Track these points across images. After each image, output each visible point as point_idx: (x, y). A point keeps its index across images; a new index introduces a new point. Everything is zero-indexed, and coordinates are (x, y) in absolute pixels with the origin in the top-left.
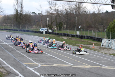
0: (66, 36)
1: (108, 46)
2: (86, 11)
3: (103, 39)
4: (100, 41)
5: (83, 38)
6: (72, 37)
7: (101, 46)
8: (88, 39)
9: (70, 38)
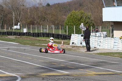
0: (11, 35)
1: (81, 44)
2: (24, 5)
3: (72, 34)
4: (61, 38)
5: (36, 36)
6: (21, 35)
7: (71, 44)
8: (44, 36)
9: (18, 37)
